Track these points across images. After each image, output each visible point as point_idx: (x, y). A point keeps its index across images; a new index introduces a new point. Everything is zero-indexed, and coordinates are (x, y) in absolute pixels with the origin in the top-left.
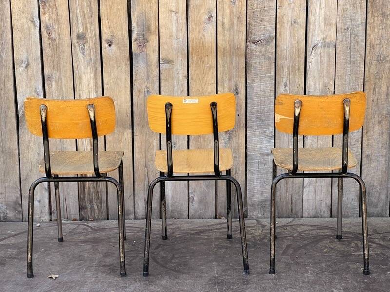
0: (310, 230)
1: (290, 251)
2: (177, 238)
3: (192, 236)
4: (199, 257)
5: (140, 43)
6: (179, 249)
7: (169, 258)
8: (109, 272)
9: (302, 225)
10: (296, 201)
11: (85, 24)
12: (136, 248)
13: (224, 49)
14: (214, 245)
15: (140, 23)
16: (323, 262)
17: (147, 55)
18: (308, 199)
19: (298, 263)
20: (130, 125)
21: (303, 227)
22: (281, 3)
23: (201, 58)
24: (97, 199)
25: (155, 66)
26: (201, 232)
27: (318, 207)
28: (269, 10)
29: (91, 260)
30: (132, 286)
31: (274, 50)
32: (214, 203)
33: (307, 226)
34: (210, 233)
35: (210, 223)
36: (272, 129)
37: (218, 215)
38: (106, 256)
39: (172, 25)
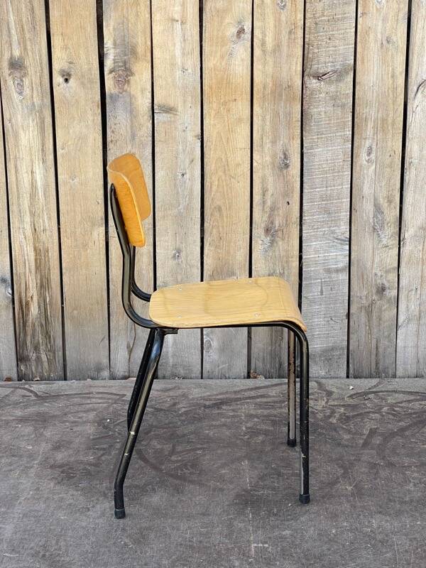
0: (409, 401)
1: (377, 440)
2: (181, 415)
3: (207, 410)
4: (219, 451)
5: (119, 76)
6: (184, 436)
7: (167, 453)
8: (60, 479)
9: (395, 392)
10: (385, 349)
11: (22, 42)
12: (110, 433)
13: (264, 88)
14: (244, 429)
15: (118, 42)
17: (131, 97)
18: (405, 347)
19: (391, 465)
20: (102, 219)
21: (397, 395)
22: (364, 7)
23: (225, 103)
24: (46, 344)
25: (146, 117)
26: (222, 404)
27: (421, 360)
28: (343, 19)
29: (31, 456)
30: (98, 506)
31: (352, 91)
32: (245, 351)
33: (404, 392)
34: (237, 405)
35: (238, 386)
36: (345, 228)
37: (252, 371)
38: (57, 447)
39: (175, 44)
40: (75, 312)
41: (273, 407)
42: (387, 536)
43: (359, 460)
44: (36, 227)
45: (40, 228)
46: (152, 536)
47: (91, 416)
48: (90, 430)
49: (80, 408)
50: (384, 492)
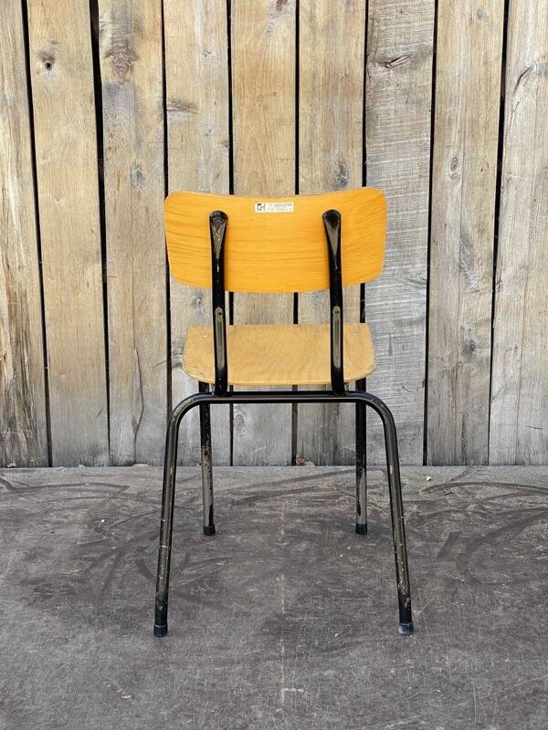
0: (504, 497)
1: (458, 549)
2: (200, 514)
3: (235, 508)
4: (247, 563)
5: (120, 61)
6: (202, 542)
7: (177, 565)
8: (31, 599)
9: (487, 484)
10: (474, 427)
12: (104, 538)
13: (314, 78)
14: (283, 532)
15: (117, 14)
16: (535, 579)
17: (136, 89)
18: (500, 425)
19: (474, 581)
20: (97, 253)
21: (488, 488)
23: (261, 98)
24: (25, 419)
25: (156, 117)
26: (255, 499)
27: (522, 442)
30: (80, 636)
31: (430, 82)
32: (289, 430)
33: (498, 485)
34: (276, 500)
35: (279, 476)
36: (422, 266)
37: (297, 456)
38: (31, 557)
39: (194, 19)
40: (63, 376)
41: (323, 504)
42: (463, 677)
43: (433, 575)
44: (10, 264)
45: (15, 265)
46: (149, 677)
47: (80, 515)
48: (78, 533)
49: (67, 504)
50: (464, 617)
